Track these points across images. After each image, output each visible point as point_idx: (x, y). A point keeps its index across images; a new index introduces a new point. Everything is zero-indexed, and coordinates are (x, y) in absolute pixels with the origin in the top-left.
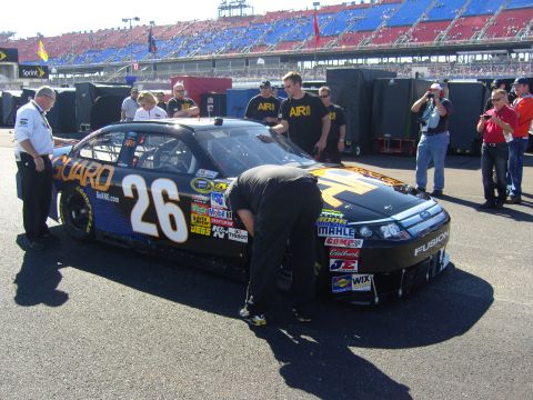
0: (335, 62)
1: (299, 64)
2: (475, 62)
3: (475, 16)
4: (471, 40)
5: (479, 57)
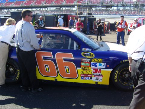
0: (14, 10)
1: (3, 10)
2: (52, 10)
4: (51, 4)
5: (53, 9)
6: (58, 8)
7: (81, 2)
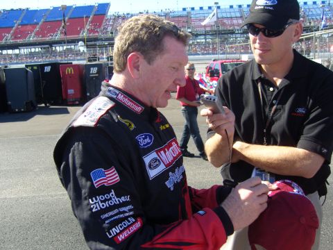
2: (31, 52)
3: (27, 25)
4: (27, 39)
5: (33, 50)
6: (44, 48)
7: (97, 32)
